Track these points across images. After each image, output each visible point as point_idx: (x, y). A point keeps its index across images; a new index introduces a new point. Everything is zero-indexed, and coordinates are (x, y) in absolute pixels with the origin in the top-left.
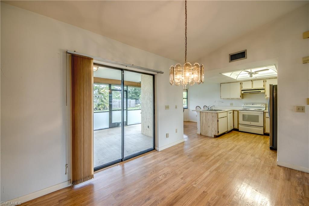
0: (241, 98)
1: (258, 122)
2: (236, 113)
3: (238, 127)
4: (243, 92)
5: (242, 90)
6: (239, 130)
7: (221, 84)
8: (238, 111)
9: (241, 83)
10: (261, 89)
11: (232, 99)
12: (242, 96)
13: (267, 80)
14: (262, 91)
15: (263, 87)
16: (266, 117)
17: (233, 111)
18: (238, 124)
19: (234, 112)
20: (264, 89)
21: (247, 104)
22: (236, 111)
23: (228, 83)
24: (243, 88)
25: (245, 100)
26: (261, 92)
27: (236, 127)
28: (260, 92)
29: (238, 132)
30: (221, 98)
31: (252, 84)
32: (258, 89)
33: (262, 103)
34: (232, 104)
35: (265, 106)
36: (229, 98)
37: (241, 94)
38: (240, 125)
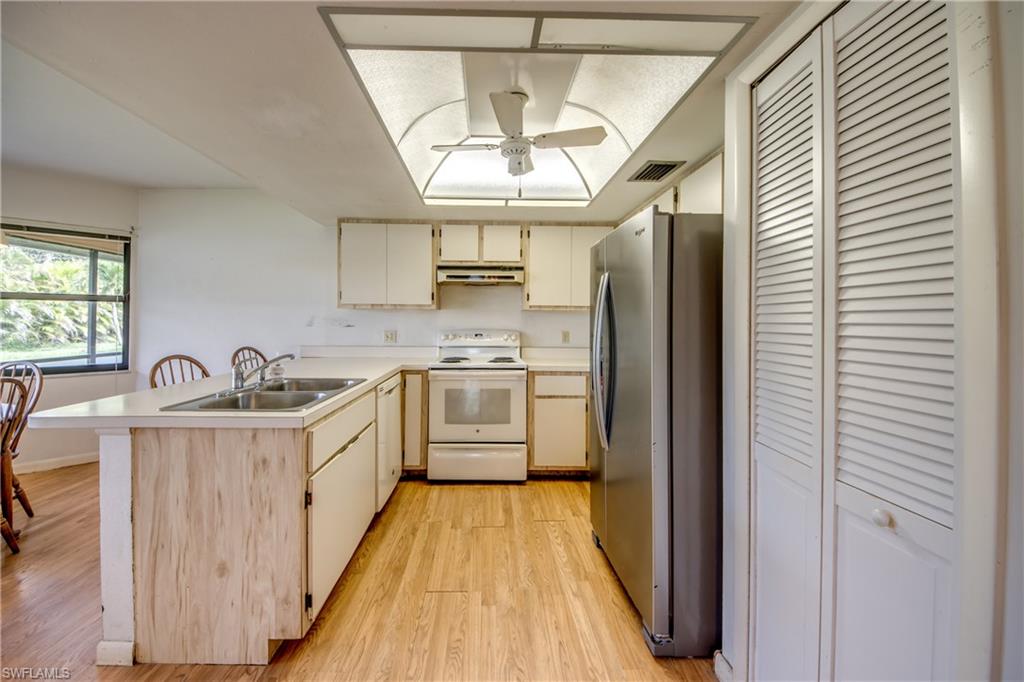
0: (434, 307)
1: (509, 422)
2: (414, 382)
3: (425, 459)
4: (442, 276)
5: (440, 268)
6: (429, 477)
7: (341, 221)
8: (424, 373)
9: (437, 233)
10: (510, 269)
11: (397, 308)
12: (441, 294)
13: (533, 229)
14: (518, 276)
15: (518, 259)
16: (537, 393)
17: (404, 373)
18: (426, 442)
19: (408, 377)
20: (522, 269)
21: (455, 336)
22: (418, 372)
23: (380, 221)
24: (443, 258)
25: (448, 318)
26: (516, 280)
27: (414, 462)
28: (513, 277)
29: (426, 487)
30: (342, 301)
31: (481, 238)
32: (501, 264)
33: (509, 331)
34: (392, 336)
35: (518, 343)
36: (382, 305)
37: (437, 283)
38: (435, 449)
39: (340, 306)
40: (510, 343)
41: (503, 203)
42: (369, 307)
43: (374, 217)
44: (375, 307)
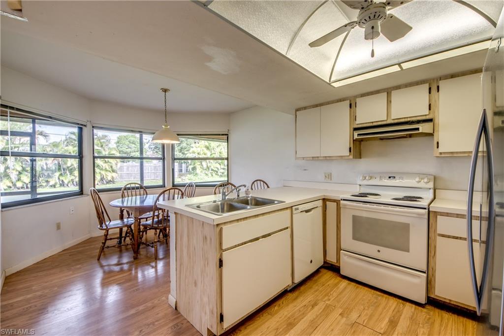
0: (351, 157)
1: (408, 251)
3: (338, 260)
5: (355, 129)
6: (342, 274)
7: (296, 110)
8: (337, 202)
9: (353, 105)
10: (419, 122)
11: (328, 159)
12: (356, 148)
13: (441, 83)
14: (424, 128)
15: (427, 112)
16: (439, 232)
17: (325, 200)
18: (339, 249)
19: (328, 203)
20: (431, 120)
21: (371, 178)
22: (334, 201)
23: (317, 106)
24: (357, 122)
25: (366, 164)
26: (421, 131)
27: (332, 258)
28: (418, 129)
29: (339, 278)
30: (298, 156)
31: (389, 102)
32: (409, 119)
33: (422, 175)
34: (329, 176)
35: (431, 185)
36: (318, 157)
37: (354, 140)
38: (345, 255)
39: (296, 158)
40: (422, 184)
41: (396, 68)
42: (311, 159)
43: (312, 104)
44: (314, 159)
